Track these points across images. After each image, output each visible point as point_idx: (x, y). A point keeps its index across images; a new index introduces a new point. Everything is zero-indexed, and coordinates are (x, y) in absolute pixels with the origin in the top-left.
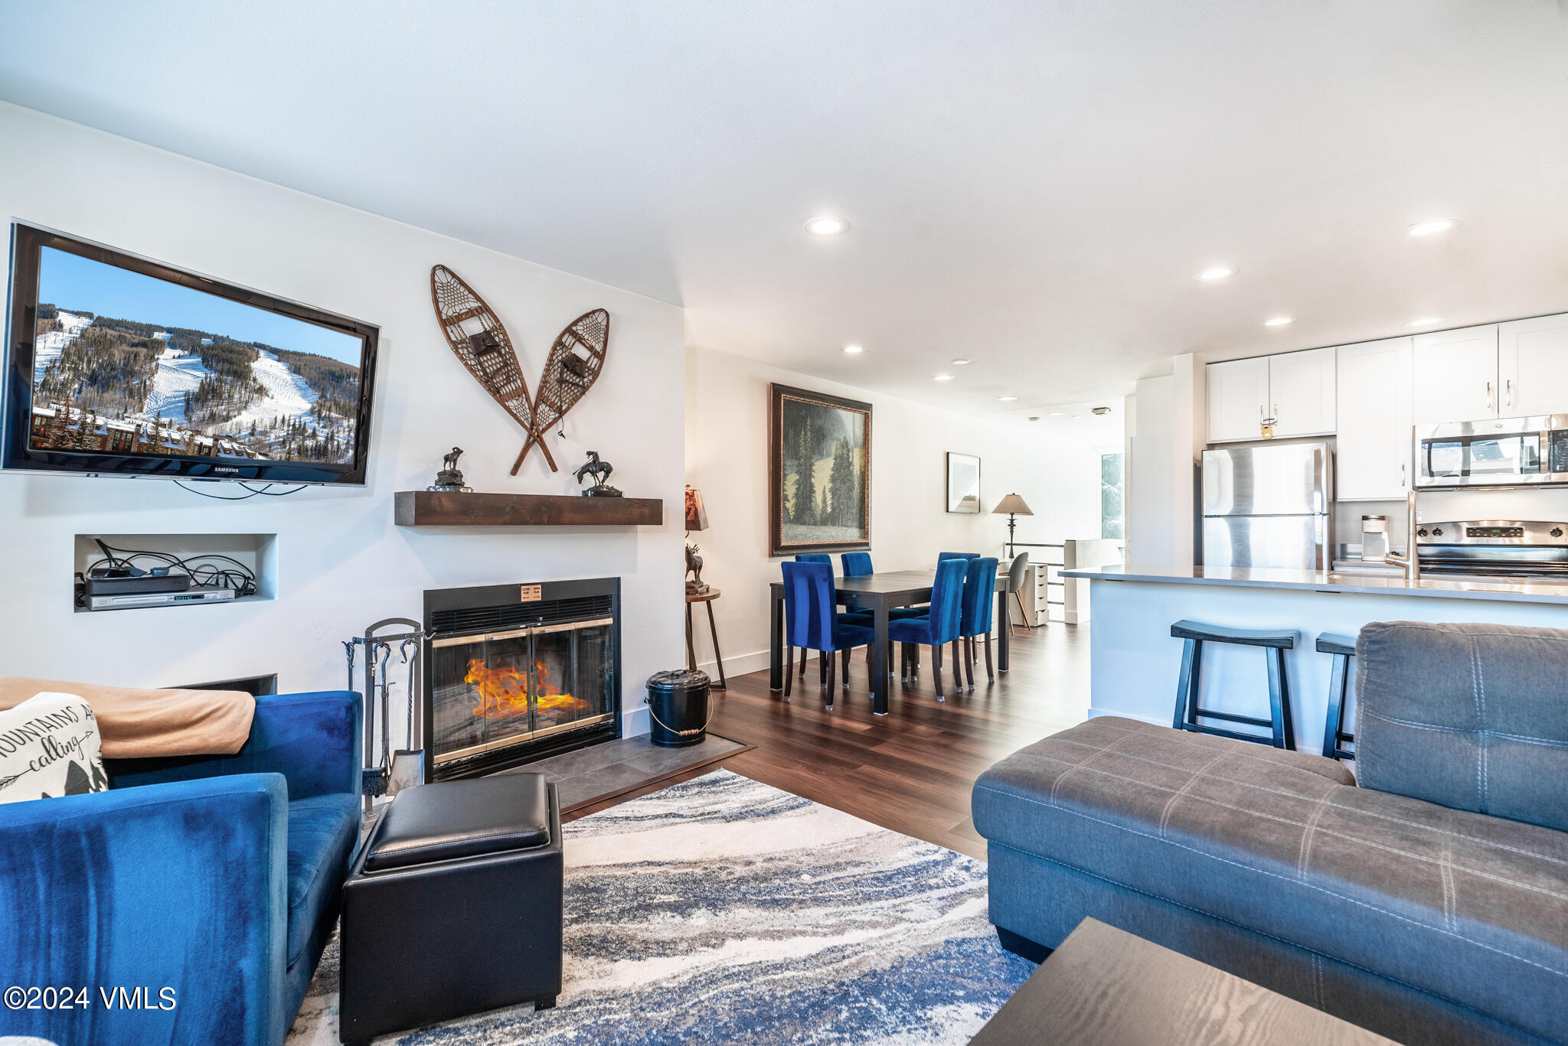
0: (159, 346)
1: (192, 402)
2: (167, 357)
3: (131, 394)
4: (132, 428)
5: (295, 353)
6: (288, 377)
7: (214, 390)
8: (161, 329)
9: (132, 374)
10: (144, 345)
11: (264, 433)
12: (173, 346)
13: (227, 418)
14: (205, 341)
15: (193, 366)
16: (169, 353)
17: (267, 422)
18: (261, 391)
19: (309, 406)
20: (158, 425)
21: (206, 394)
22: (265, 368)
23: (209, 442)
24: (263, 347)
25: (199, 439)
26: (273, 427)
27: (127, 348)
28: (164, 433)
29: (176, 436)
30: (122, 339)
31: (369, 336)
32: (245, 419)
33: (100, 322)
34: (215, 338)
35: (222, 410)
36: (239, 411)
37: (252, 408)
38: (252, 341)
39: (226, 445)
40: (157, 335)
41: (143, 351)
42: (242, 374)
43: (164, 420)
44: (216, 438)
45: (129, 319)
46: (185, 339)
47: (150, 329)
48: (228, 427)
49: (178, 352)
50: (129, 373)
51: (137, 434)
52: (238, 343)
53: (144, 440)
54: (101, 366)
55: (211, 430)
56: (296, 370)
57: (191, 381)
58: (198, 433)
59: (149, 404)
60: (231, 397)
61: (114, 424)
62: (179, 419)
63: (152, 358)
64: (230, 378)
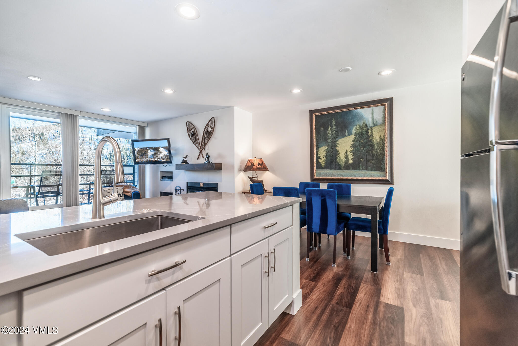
0: (148, 150)
1: (153, 155)
2: (149, 151)
3: (146, 156)
4: (147, 160)
5: (164, 147)
6: (164, 150)
7: (156, 153)
8: (148, 148)
9: (146, 154)
10: (146, 150)
11: (163, 157)
12: (150, 149)
13: (158, 156)
14: (153, 148)
15: (152, 151)
16: (149, 150)
17: (163, 156)
18: (161, 152)
19: (167, 153)
20: (150, 159)
21: (155, 154)
22: (161, 149)
23: (156, 160)
24: (160, 147)
25: (155, 160)
26: (164, 156)
27: (144, 151)
28: (151, 160)
29: (152, 160)
30: (143, 150)
31: (168, 140)
32: (160, 156)
33: (140, 148)
34: (154, 147)
35: (157, 155)
36: (159, 155)
37: (161, 154)
38: (159, 146)
39: (159, 159)
40: (147, 148)
41: (146, 151)
42: (158, 151)
43: (151, 158)
44: (157, 159)
45: (144, 147)
46: (151, 148)
47: (146, 148)
48: (158, 157)
49: (150, 150)
50: (145, 154)
51: (148, 161)
52: (157, 147)
53: (149, 161)
54: (142, 154)
55: (156, 158)
56: (165, 149)
57: (153, 153)
58: (155, 159)
59: (148, 157)
60: (158, 154)
61: (145, 160)
62: (152, 158)
63: (147, 151)
64: (157, 152)
